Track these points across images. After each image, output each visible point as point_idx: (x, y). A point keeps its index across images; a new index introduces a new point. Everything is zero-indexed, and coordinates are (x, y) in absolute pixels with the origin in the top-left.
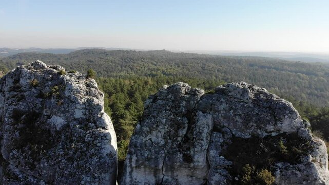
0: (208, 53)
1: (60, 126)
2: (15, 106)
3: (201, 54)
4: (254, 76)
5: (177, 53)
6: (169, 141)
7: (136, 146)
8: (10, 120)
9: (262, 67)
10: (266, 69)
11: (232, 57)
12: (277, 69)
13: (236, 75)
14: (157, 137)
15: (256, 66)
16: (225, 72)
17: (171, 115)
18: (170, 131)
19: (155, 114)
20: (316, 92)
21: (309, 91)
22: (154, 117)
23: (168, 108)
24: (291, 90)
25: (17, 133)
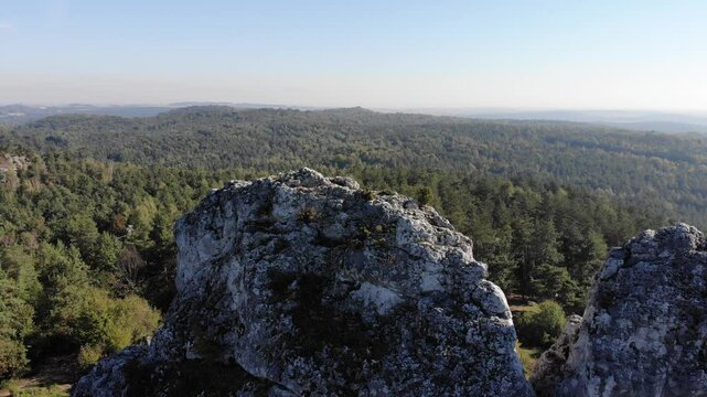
0: (454, 114)
1: (388, 306)
2: (270, 262)
3: (439, 115)
4: (558, 163)
5: (387, 115)
6: (676, 348)
7: (609, 360)
8: (264, 293)
9: (575, 144)
10: (584, 149)
11: (506, 123)
12: (607, 149)
13: (521, 162)
14: (649, 339)
15: (561, 140)
16: (495, 156)
17: (675, 295)
18: (679, 328)
19: (640, 291)
20: (694, 198)
21: (679, 197)
22: (639, 298)
23: (666, 279)
24: (640, 193)
25: (286, 321)
